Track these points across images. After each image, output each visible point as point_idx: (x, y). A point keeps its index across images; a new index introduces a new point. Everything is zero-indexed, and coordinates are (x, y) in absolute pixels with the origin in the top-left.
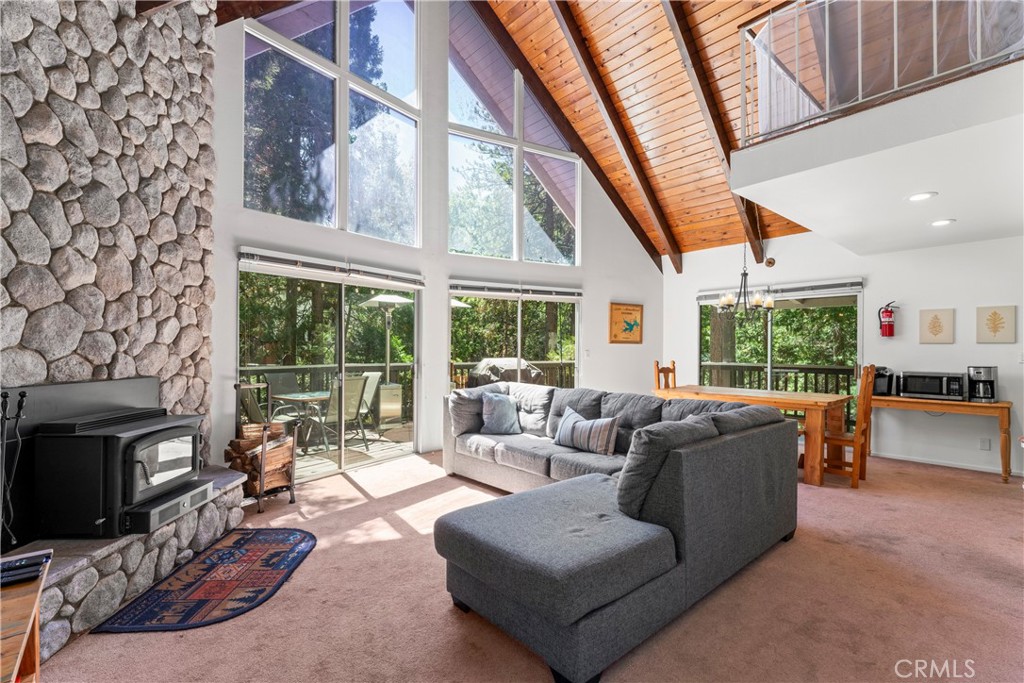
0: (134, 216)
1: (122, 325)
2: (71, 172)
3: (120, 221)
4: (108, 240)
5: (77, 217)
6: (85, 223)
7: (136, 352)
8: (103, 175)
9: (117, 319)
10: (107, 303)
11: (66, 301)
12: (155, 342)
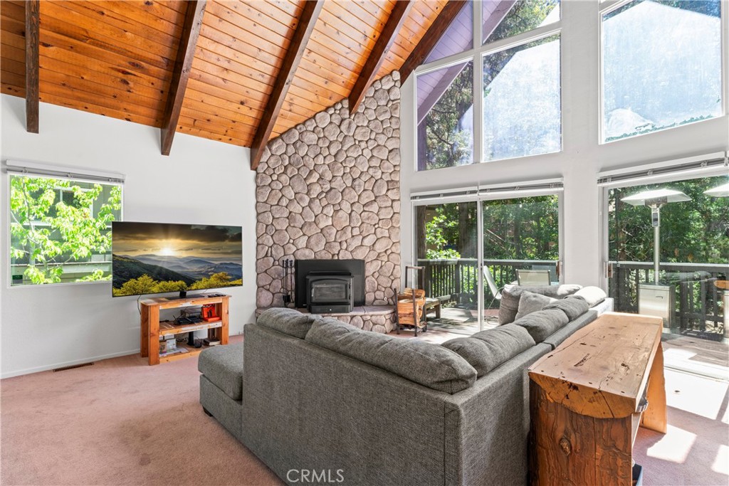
0: (348, 196)
1: (344, 239)
2: (322, 188)
3: (342, 199)
4: (337, 208)
5: (324, 202)
6: (328, 204)
7: (350, 249)
8: (333, 185)
9: (340, 237)
10: (338, 231)
11: (321, 232)
12: (361, 245)
